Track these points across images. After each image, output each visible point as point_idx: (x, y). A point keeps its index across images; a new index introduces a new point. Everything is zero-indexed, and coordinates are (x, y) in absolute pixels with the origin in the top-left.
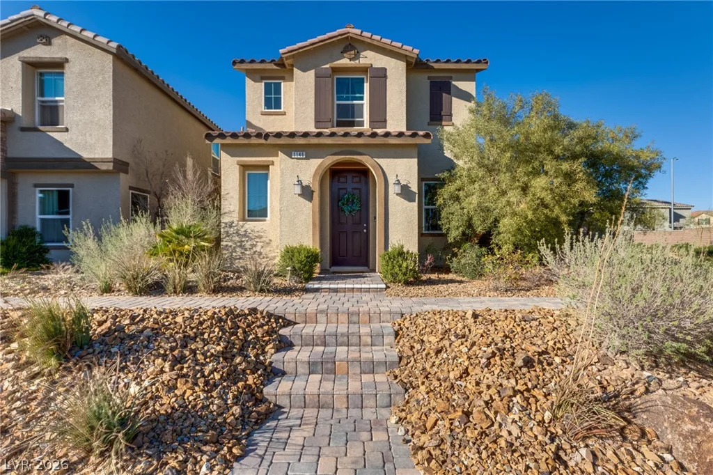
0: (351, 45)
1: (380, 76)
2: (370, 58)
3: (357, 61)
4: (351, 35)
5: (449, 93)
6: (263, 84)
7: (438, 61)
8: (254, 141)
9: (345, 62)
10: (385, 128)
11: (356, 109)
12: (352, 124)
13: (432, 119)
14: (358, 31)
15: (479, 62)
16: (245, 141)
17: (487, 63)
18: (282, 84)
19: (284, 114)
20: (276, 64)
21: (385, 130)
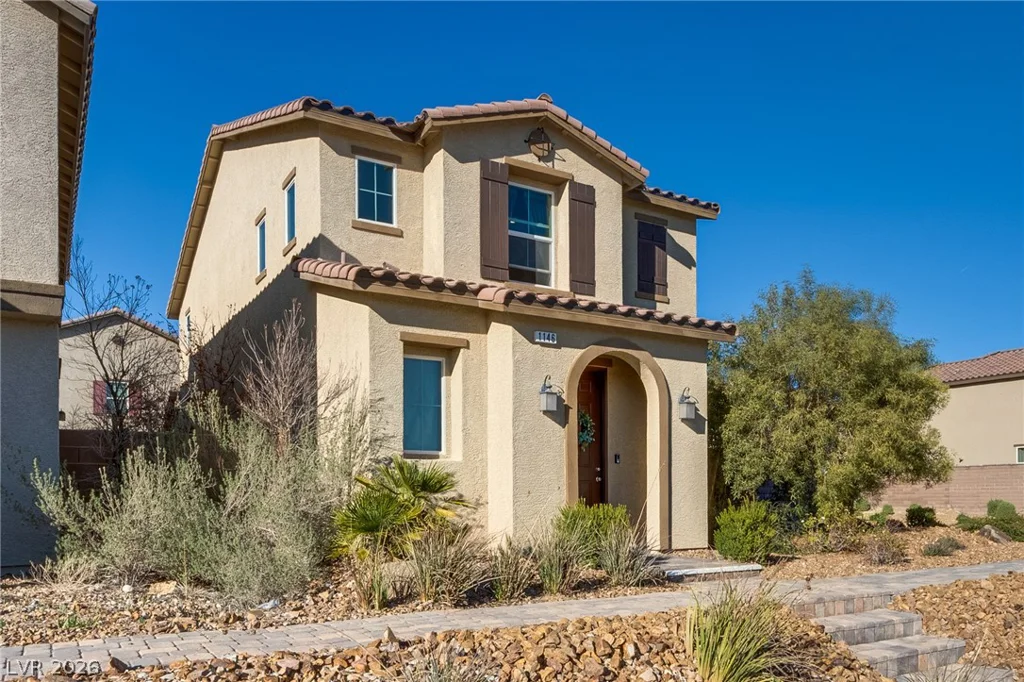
0: (542, 132)
1: (584, 200)
2: (569, 163)
3: (550, 164)
4: (550, 115)
5: (664, 248)
6: (356, 161)
7: (656, 192)
8: (447, 297)
9: (528, 159)
10: (593, 295)
11: (539, 250)
12: (532, 278)
13: (641, 288)
14: (562, 113)
15: (708, 206)
16: (432, 296)
17: (717, 210)
18: (395, 170)
19: (399, 234)
20: (396, 131)
21: (591, 299)
